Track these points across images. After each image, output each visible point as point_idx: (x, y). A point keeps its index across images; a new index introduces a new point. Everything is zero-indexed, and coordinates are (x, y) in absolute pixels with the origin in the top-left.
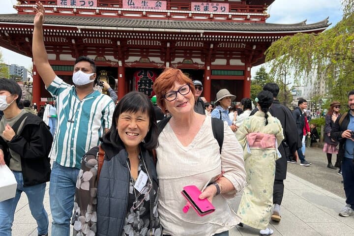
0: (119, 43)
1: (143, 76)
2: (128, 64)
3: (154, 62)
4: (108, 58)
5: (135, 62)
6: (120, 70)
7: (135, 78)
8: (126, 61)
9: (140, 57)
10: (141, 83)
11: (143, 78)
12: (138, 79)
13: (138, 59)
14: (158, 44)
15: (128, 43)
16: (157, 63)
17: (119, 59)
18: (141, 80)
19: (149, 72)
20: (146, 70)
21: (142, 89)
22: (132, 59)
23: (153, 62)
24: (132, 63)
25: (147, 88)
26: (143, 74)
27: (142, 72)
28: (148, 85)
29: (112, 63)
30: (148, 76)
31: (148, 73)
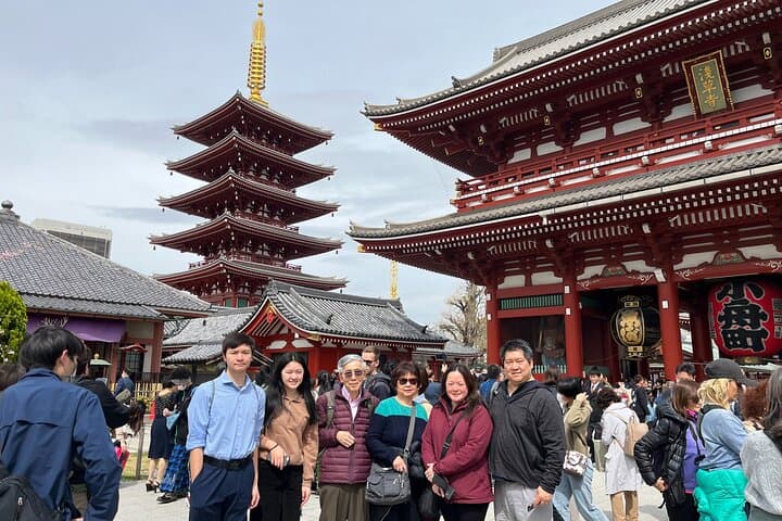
0: (646, 229)
1: (731, 299)
2: (682, 274)
3: (758, 260)
4: (631, 266)
5: (701, 266)
6: (665, 291)
7: (711, 305)
8: (676, 267)
9: (715, 252)
10: (727, 318)
11: (733, 303)
12: (718, 307)
13: (708, 257)
14: (756, 212)
15: (672, 225)
16: (768, 261)
17: (658, 265)
18: (728, 310)
19: (750, 286)
20: (738, 282)
21: (733, 332)
22: (692, 261)
23: (754, 259)
24: (692, 269)
25: (747, 328)
26: (731, 292)
27: (728, 288)
28: (748, 321)
29: (641, 277)
30: (746, 297)
31: (746, 290)
